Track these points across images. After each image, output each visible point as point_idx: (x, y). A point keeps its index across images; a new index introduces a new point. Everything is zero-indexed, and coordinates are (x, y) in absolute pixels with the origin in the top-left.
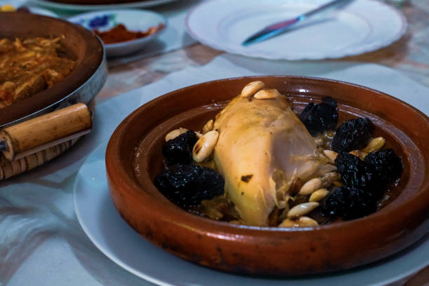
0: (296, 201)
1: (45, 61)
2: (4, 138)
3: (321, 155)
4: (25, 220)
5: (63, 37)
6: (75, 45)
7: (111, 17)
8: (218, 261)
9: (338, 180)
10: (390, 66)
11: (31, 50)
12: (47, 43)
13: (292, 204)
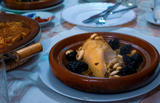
0: (112, 70)
1: (19, 30)
2: (15, 55)
3: (117, 56)
4: (21, 82)
5: (24, 21)
6: (29, 24)
7: (34, 14)
8: (92, 89)
9: (124, 64)
10: (132, 28)
11: (13, 26)
12: (18, 23)
13: (111, 72)
